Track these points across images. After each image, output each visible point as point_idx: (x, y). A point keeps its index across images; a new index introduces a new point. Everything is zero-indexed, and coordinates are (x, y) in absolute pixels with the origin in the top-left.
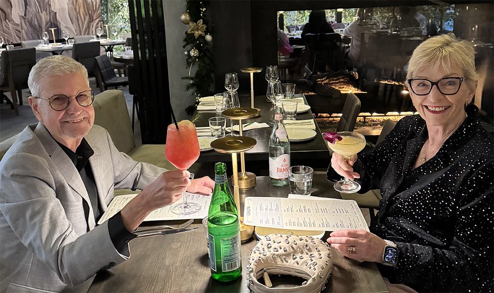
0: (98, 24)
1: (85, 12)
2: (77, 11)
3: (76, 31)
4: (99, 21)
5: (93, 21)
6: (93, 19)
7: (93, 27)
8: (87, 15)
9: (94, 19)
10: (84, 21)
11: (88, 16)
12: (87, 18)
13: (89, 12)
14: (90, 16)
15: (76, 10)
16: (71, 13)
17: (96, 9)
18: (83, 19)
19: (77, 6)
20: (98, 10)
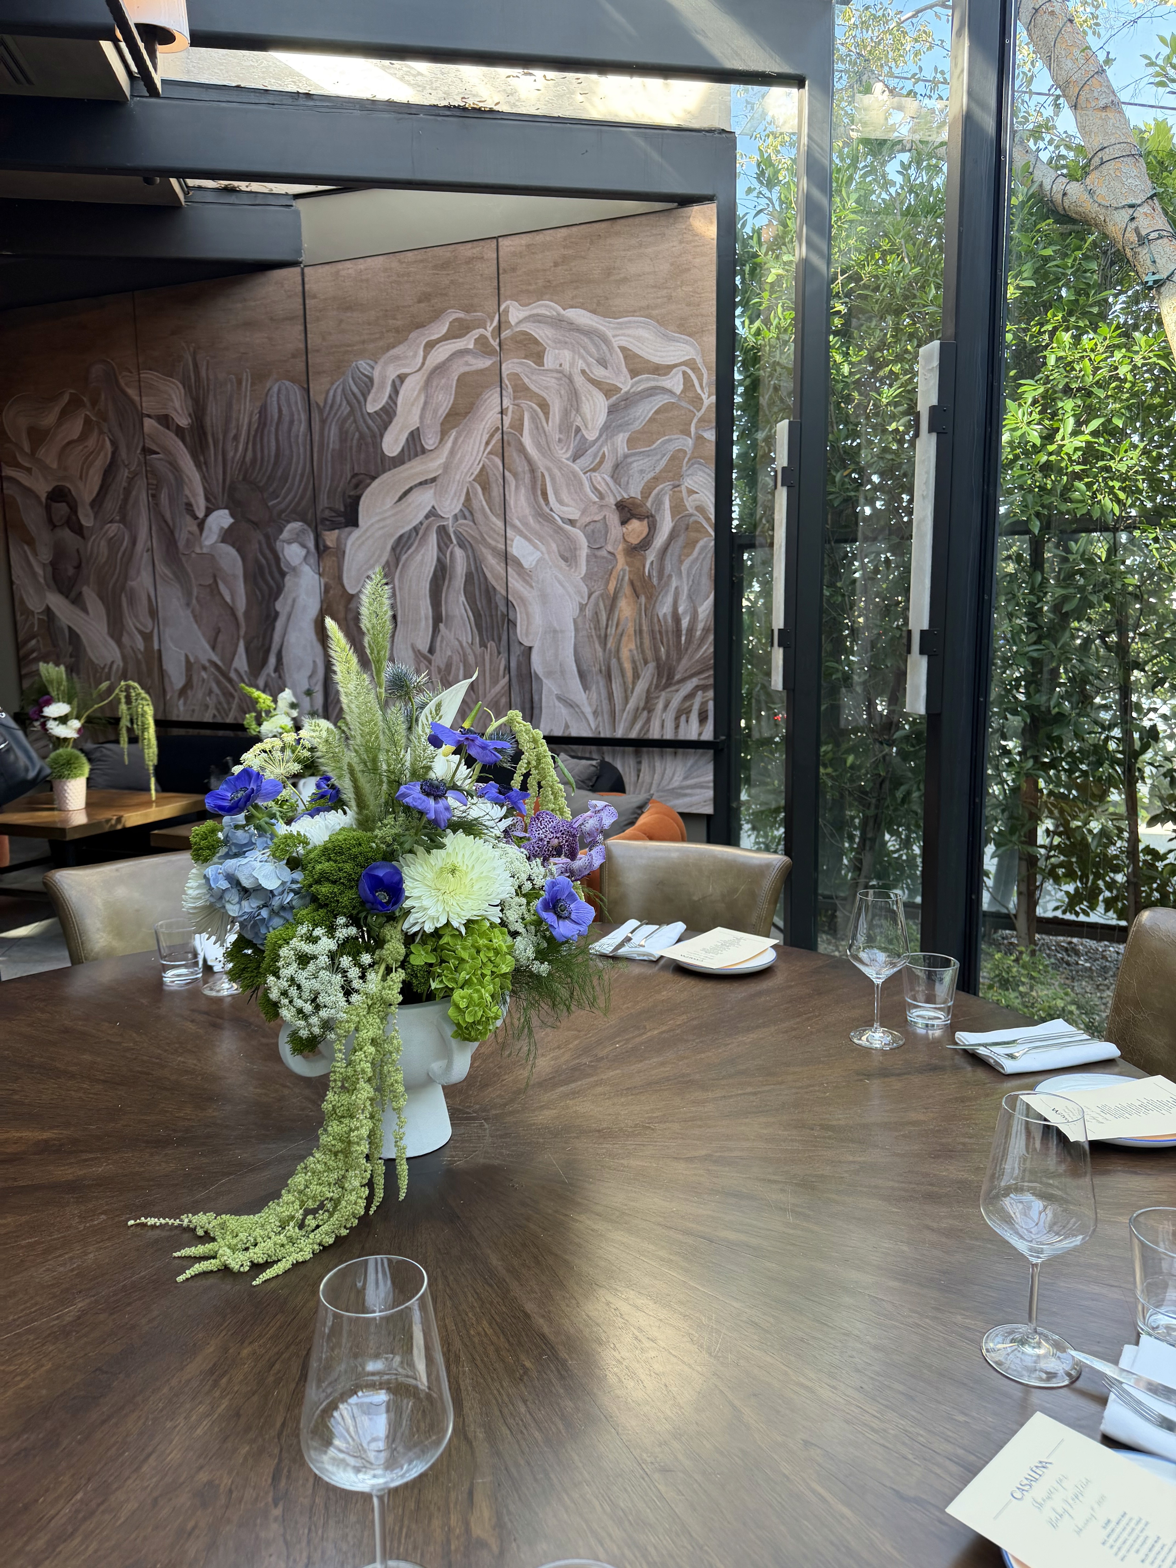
0: (691, 696)
1: (643, 652)
2: (611, 644)
3: (595, 713)
4: (697, 688)
5: (668, 685)
6: (670, 676)
7: (666, 707)
8: (646, 663)
9: (677, 677)
10: (634, 684)
11: (652, 665)
12: (648, 673)
13: (656, 650)
14: (658, 667)
15: (604, 640)
16: (587, 653)
17: (689, 641)
18: (629, 674)
19: (612, 631)
20: (700, 646)
